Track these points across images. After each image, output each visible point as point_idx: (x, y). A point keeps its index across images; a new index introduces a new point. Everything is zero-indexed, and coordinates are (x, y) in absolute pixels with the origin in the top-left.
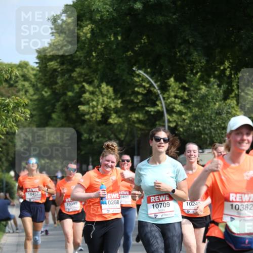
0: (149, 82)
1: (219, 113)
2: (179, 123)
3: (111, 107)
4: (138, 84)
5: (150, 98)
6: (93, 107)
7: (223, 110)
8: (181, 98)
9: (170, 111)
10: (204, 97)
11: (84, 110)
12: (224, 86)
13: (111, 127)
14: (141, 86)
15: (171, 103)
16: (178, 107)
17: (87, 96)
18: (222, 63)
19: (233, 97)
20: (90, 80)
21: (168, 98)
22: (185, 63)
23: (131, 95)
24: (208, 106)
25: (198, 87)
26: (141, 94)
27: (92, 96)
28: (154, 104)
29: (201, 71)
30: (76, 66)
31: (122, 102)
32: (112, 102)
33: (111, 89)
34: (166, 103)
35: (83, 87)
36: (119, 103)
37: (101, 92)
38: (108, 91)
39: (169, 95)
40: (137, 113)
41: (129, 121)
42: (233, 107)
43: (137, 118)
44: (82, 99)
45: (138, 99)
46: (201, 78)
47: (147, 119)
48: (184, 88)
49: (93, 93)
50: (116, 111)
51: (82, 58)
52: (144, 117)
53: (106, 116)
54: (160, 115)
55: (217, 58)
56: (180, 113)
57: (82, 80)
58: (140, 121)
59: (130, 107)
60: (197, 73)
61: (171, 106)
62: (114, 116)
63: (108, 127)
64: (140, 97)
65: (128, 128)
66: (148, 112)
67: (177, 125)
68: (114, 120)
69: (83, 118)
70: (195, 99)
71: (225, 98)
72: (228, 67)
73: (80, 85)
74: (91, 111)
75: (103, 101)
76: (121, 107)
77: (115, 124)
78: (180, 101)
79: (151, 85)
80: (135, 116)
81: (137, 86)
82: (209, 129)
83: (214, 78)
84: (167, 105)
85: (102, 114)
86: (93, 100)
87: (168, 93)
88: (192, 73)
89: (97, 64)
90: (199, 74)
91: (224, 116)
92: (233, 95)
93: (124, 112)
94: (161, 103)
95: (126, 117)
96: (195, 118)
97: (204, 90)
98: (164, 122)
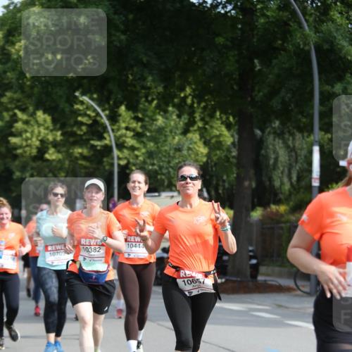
0: (95, 110)
1: (179, 150)
2: (131, 160)
3: (48, 139)
4: (82, 112)
5: (96, 130)
6: (27, 139)
7: (183, 146)
8: (134, 130)
9: (121, 146)
10: (160, 130)
11: (15, 143)
12: (185, 118)
13: (48, 163)
14: (85, 115)
15: (121, 136)
16: (130, 142)
17: (19, 125)
18: (183, 89)
19: (195, 131)
20: (23, 107)
21: (118, 130)
22: (138, 88)
23: (72, 126)
24: (165, 141)
25: (154, 118)
26: (85, 124)
27: (25, 127)
28: (101, 138)
29: (158, 99)
30: (6, 90)
31: (62, 135)
32: (50, 133)
33: (48, 118)
34: (115, 136)
35: (15, 115)
36: (58, 135)
37: (37, 122)
38: (45, 121)
39: (119, 126)
40: (81, 146)
41: (71, 157)
42: (195, 143)
43: (81, 154)
44: (13, 130)
45: (81, 130)
46: (158, 107)
47: (93, 155)
48: (137, 119)
49: (26, 122)
50: (55, 145)
51: (14, 80)
52: (89, 152)
53: (42, 150)
54: (108, 150)
55: (177, 83)
56: (133, 148)
57: (13, 106)
58: (84, 157)
59: (71, 139)
60: (153, 100)
61: (121, 140)
62: (52, 150)
63: (45, 164)
64: (84, 128)
65: (69, 165)
66: (93, 147)
67: (129, 163)
68: (52, 155)
69: (14, 152)
70: (150, 131)
71: (185, 131)
72: (190, 95)
73: (11, 113)
74: (24, 144)
75: (39, 132)
76: (61, 140)
77: (53, 160)
78: (132, 134)
79: (98, 114)
80: (78, 151)
81: (80, 115)
82: (167, 168)
83: (174, 106)
84: (117, 139)
85: (37, 148)
86: (26, 131)
87: (118, 124)
88: (147, 100)
89: (32, 87)
90: (155, 102)
91: (185, 152)
92: (195, 128)
93: (64, 145)
94: (110, 136)
95: (67, 152)
96: (150, 155)
97: (160, 121)
98: (113, 159)
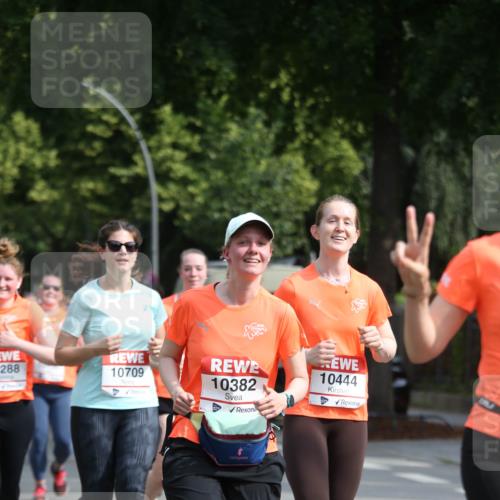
0: (117, 114)
1: (267, 184)
2: (182, 203)
3: (33, 165)
4: (94, 117)
5: (120, 148)
7: (274, 178)
8: (186, 149)
9: (164, 177)
10: (235, 149)
12: (278, 125)
13: (35, 208)
14: (100, 122)
15: (165, 159)
16: (181, 169)
18: (274, 75)
19: (296, 150)
21: (159, 147)
22: (195, 73)
23: (77, 141)
24: (244, 168)
25: (222, 127)
26: (100, 138)
28: (128, 162)
29: (229, 92)
31: (59, 156)
32: (37, 154)
33: (35, 127)
34: (153, 160)
36: (52, 158)
37: (14, 133)
38: (28, 131)
39: (160, 141)
40: (92, 177)
41: (75, 197)
42: (297, 172)
43: (93, 192)
45: (93, 149)
46: (230, 107)
47: (113, 194)
48: (192, 129)
50: (47, 174)
52: (108, 188)
53: (23, 184)
54: (140, 184)
55: (264, 64)
56: (184, 182)
58: (98, 198)
59: (76, 165)
60: (220, 94)
61: (163, 167)
62: (40, 185)
63: (28, 208)
64: (97, 145)
65: (72, 211)
66: (114, 179)
67: (178, 207)
68: (40, 193)
70: (217, 151)
71: (279, 150)
72: (287, 85)
75: (18, 152)
76: (57, 166)
77: (44, 202)
78: (184, 155)
79: (123, 120)
80: (87, 186)
81: (91, 122)
83: (258, 105)
84: (157, 164)
85: (15, 180)
87: (158, 137)
88: (210, 95)
90: (225, 98)
91: (278, 188)
92: (297, 144)
93: (62, 176)
94: (143, 159)
95: (68, 187)
96: (216, 192)
97: (234, 131)
98: (149, 199)
